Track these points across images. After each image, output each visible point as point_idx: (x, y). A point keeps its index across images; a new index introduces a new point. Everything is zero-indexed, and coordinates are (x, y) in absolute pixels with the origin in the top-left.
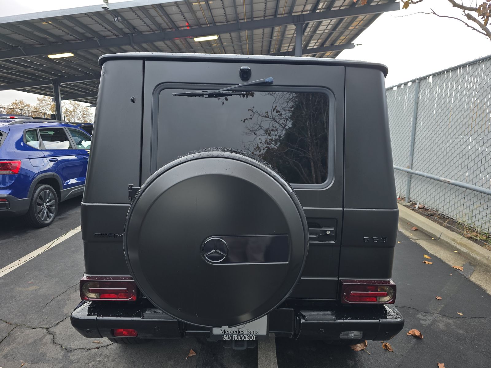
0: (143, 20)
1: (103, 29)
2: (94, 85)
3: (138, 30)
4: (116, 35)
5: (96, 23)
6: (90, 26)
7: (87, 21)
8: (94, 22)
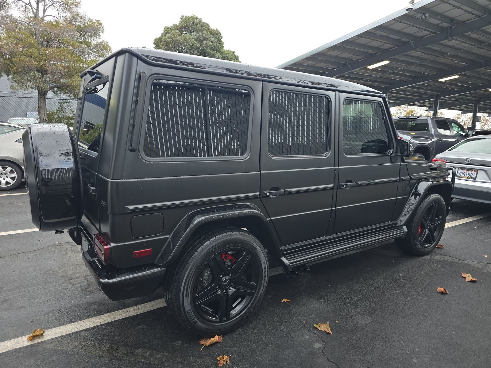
0: (461, 8)
1: (417, 30)
2: (425, 88)
3: (458, 21)
4: (434, 33)
5: (409, 26)
6: (403, 31)
7: (399, 26)
8: (405, 25)
